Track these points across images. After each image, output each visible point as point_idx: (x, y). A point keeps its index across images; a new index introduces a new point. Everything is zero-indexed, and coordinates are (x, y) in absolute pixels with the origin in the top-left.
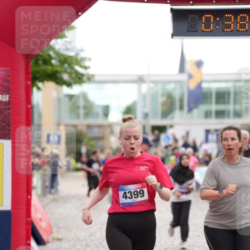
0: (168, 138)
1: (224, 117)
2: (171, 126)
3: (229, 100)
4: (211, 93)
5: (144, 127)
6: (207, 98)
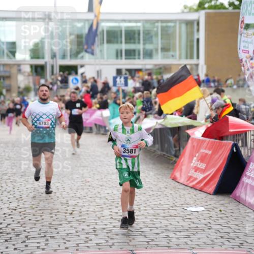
0: (77, 80)
2: (82, 66)
3: (139, 39)
4: (121, 31)
5: (52, 67)
6: (117, 38)
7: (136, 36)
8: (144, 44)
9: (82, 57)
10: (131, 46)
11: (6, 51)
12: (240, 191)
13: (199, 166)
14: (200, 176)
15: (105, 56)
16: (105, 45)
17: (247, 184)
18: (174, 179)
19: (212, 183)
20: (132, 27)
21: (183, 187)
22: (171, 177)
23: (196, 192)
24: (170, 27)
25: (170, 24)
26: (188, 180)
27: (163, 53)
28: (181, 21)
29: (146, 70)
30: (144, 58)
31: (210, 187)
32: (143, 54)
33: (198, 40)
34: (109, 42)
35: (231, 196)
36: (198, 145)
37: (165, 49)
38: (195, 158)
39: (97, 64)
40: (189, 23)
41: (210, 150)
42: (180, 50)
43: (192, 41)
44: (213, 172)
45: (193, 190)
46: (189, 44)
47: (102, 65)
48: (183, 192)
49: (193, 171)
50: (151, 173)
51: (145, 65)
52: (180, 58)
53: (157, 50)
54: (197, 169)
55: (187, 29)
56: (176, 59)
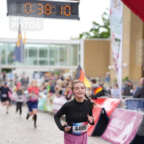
1: (44, 65)
2: (14, 69)
7: (45, 53)
9: (15, 64)
12: (106, 134)
15: (28, 64)
16: (28, 58)
17: (110, 130)
28: (71, 45)
29: (51, 72)
34: (30, 56)
35: (101, 137)
37: (62, 60)
40: (75, 46)
53: (57, 61)
55: (73, 49)
56: (67, 65)
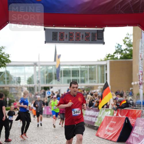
0: (49, 92)
2: (52, 87)
3: (79, 74)
4: (70, 71)
5: (38, 88)
6: (68, 74)
7: (77, 72)
8: (81, 76)
9: (52, 83)
10: (75, 78)
11: (16, 82)
12: (130, 140)
13: (110, 129)
14: (110, 134)
15: (63, 83)
16: (63, 77)
17: (133, 136)
18: (98, 136)
19: (116, 137)
20: (75, 69)
21: (102, 139)
22: (96, 135)
23: (108, 141)
24: (93, 68)
25: (93, 67)
26: (104, 136)
27: (90, 80)
28: (98, 65)
29: (82, 89)
30: (81, 83)
31: (115, 139)
32: (81, 81)
33: (106, 74)
34: (64, 76)
35: (126, 143)
36: (109, 119)
37: (91, 79)
38: (108, 126)
39: (59, 86)
40: (102, 66)
41: (115, 121)
42: (98, 79)
43: (104, 75)
44: (117, 132)
45: (107, 140)
46: (102, 76)
47: (61, 86)
48: (102, 141)
49: (107, 132)
50: (86, 134)
51: (82, 86)
52: (98, 82)
53: (87, 79)
54: (109, 131)
55: (101, 69)
56: (96, 83)
